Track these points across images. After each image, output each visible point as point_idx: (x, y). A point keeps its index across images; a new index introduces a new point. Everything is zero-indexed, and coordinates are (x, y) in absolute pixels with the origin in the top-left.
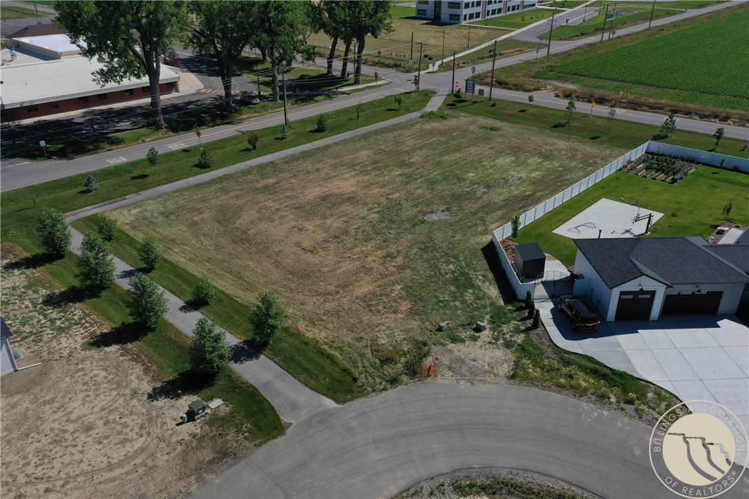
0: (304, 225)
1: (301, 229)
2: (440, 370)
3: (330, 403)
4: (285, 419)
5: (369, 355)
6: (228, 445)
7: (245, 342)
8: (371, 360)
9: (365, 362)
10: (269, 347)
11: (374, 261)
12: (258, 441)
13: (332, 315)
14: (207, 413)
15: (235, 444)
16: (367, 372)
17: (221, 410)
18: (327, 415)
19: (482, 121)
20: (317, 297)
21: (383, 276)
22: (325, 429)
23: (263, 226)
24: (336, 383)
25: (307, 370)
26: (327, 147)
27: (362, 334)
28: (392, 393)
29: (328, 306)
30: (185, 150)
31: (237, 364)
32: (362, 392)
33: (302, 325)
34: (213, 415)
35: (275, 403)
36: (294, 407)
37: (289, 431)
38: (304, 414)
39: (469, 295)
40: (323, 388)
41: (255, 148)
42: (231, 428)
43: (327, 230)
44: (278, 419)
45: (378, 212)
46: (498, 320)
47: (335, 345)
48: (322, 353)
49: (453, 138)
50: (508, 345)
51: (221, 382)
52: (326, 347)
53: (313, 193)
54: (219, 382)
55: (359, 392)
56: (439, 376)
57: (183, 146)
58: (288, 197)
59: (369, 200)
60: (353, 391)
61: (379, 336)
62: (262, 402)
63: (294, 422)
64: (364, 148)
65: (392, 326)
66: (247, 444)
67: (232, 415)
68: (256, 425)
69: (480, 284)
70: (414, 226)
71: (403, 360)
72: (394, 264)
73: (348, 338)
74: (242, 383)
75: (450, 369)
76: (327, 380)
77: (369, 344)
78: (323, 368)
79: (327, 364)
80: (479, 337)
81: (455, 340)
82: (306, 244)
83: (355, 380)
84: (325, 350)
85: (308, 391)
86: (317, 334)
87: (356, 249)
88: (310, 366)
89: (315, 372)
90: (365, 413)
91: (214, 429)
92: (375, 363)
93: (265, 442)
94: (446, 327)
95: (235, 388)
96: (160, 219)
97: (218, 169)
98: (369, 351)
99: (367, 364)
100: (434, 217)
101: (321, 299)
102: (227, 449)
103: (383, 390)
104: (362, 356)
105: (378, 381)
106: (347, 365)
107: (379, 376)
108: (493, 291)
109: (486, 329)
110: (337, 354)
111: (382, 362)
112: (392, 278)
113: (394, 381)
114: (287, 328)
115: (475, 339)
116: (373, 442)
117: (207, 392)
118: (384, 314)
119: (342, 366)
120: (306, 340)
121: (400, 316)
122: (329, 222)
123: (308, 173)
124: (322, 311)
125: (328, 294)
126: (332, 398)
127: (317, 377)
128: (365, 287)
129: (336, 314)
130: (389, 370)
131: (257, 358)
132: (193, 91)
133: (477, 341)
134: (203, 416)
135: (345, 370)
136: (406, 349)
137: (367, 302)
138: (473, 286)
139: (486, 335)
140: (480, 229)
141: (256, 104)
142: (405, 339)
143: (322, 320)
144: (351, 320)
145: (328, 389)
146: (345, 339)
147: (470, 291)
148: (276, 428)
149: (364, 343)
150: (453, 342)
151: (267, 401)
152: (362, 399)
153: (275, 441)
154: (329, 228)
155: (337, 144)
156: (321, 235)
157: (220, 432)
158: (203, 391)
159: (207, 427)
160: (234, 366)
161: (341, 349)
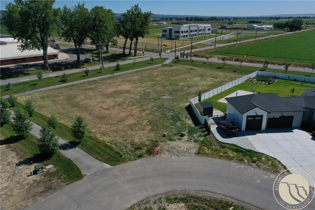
0: (105, 100)
1: (104, 102)
2: (163, 151)
3: (107, 166)
4: (83, 173)
5: (130, 147)
6: (52, 185)
7: (69, 142)
8: (130, 149)
9: (127, 149)
10: (81, 144)
11: (136, 112)
12: (68, 182)
13: (113, 132)
14: (44, 171)
15: (56, 184)
16: (127, 153)
17: (52, 169)
18: (106, 170)
19: (187, 67)
20: (108, 125)
21: (139, 118)
22: (103, 176)
23: (86, 101)
24: (112, 158)
25: (98, 153)
26: (120, 75)
27: (127, 139)
28: (139, 161)
29: (112, 128)
30: (56, 77)
31: (64, 151)
32: (124, 161)
33: (98, 136)
34: (47, 172)
35: (80, 166)
36: (89, 168)
37: (85, 178)
38: (93, 171)
39: (179, 124)
40: (105, 160)
41: (87, 75)
42: (55, 177)
43: (116, 102)
44: (81, 173)
45: (140, 96)
46: (191, 132)
47: (113, 143)
48: (107, 146)
49: (175, 72)
50: (196, 141)
51: (54, 158)
52: (109, 144)
53: (111, 90)
54: (53, 158)
55: (123, 161)
56: (163, 154)
57: (56, 75)
58: (99, 92)
59: (136, 92)
60: (119, 161)
61: (135, 139)
62: (73, 166)
63: (88, 174)
64: (136, 75)
65: (141, 135)
66: (62, 184)
67: (57, 172)
68: (68, 175)
69: (184, 119)
70: (155, 100)
71: (146, 148)
72: (145, 113)
73: (120, 140)
74: (65, 158)
75: (168, 151)
76: (107, 156)
77: (130, 142)
78: (106, 152)
79: (108, 151)
80: (182, 139)
81: (171, 140)
82: (105, 107)
83: (121, 156)
84: (108, 145)
85: (97, 161)
86: (106, 139)
87: (128, 108)
88: (100, 151)
89: (102, 153)
90: (124, 169)
91: (46, 178)
92: (132, 150)
93: (72, 183)
94: (167, 135)
95: (60, 160)
96: (39, 99)
97: (70, 82)
98: (130, 145)
99: (128, 150)
100: (165, 97)
101: (109, 126)
102: (52, 186)
103: (135, 160)
104: (126, 147)
105: (133, 156)
106: (118, 150)
107: (134, 155)
108: (190, 122)
109: (185, 135)
110: (114, 146)
111: (135, 149)
112: (144, 118)
113: (140, 156)
114: (91, 137)
115: (180, 139)
116: (127, 181)
117: (46, 162)
118: (138, 131)
119: (115, 151)
120: (99, 141)
121: (145, 131)
122: (117, 99)
123: (110, 83)
124: (109, 131)
125: (112, 124)
126: (109, 164)
127: (103, 155)
128: (131, 121)
129: (116, 131)
130: (138, 152)
131: (75, 148)
132: (65, 59)
133: (181, 140)
134: (42, 172)
135: (117, 153)
136: (147, 144)
137: (131, 127)
138: (180, 120)
139: (186, 138)
140: (185, 101)
141: (91, 62)
142: (147, 140)
143: (108, 134)
144: (122, 134)
145: (108, 160)
146: (118, 141)
147: (179, 122)
148: (78, 177)
149: (127, 142)
150: (170, 141)
151: (76, 165)
152: (124, 164)
153: (77, 182)
154: (117, 101)
155: (124, 74)
156: (113, 104)
157: (49, 179)
158: (44, 162)
159: (43, 177)
160: (62, 152)
161: (116, 144)
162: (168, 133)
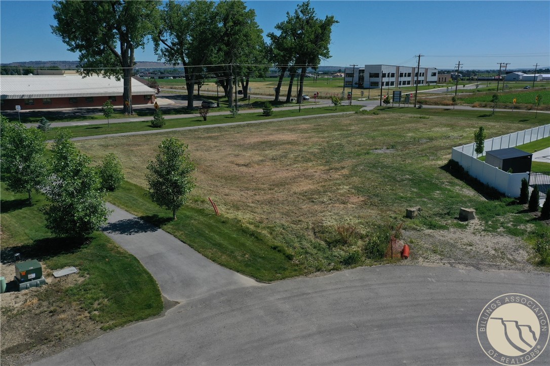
0: (241, 153)
1: (238, 155)
2: (421, 252)
3: (248, 282)
4: (166, 296)
5: (311, 237)
6: (57, 327)
7: (142, 218)
8: (313, 241)
9: (304, 243)
10: (172, 223)
11: (316, 172)
12: (111, 323)
13: (262, 204)
14: (44, 282)
15: (69, 326)
16: (307, 253)
17: (70, 279)
18: (245, 293)
20: (246, 192)
21: (326, 181)
22: (233, 310)
23: (198, 154)
24: (260, 260)
25: (219, 246)
26: (271, 122)
27: (301, 218)
28: (347, 273)
29: (257, 197)
31: (123, 235)
32: (300, 270)
33: (222, 210)
34: (54, 285)
35: (159, 278)
36: (188, 283)
37: (169, 313)
38: (201, 292)
39: (437, 195)
40: (238, 264)
41: (205, 119)
42: (74, 303)
43: (265, 156)
44: (158, 294)
45: (319, 149)
46: (483, 212)
47: (263, 225)
48: (244, 231)
49: (386, 121)
50: (513, 232)
52: (252, 227)
53: (253, 140)
54: (85, 250)
55: (296, 270)
56: (421, 259)
57: (143, 120)
58: (228, 141)
59: (310, 144)
60: (285, 269)
61: (324, 219)
62: (140, 274)
63: (183, 301)
64: (304, 124)
65: (341, 213)
66: (90, 325)
67: (85, 288)
68: (117, 301)
69: (448, 187)
70: (358, 155)
71: (360, 243)
72: (339, 174)
73: (279, 219)
74: (119, 253)
75: (435, 252)
76: (247, 256)
77: (310, 227)
78: (243, 245)
79: (249, 242)
80: (467, 225)
81: (432, 226)
82: (242, 162)
83: (289, 258)
84: (248, 228)
85: (216, 267)
86: (244, 217)
87: (295, 166)
88: (225, 243)
89: (230, 247)
90: (304, 294)
91: (45, 303)
92: (319, 244)
93: (122, 325)
94: (416, 213)
95: (104, 257)
97: (168, 129)
98: (311, 233)
99: (306, 244)
101: (250, 193)
102: (52, 332)
103: (333, 269)
104: (300, 237)
105: (325, 261)
106: (277, 243)
107: (327, 258)
108: (470, 192)
109: (473, 218)
110: (265, 232)
111: (329, 244)
112: (338, 182)
113: (350, 261)
114: (203, 210)
115: (461, 226)
117: (61, 259)
118: (329, 204)
119: (270, 244)
120: (223, 220)
121: (350, 206)
122: (267, 152)
123: (253, 132)
124: (250, 201)
125: (259, 189)
126: (252, 276)
127: (232, 252)
128: (305, 186)
129: (270, 202)
130: (340, 252)
131: (154, 230)
133: (465, 228)
134: (37, 285)
135: (275, 248)
136: (364, 233)
137: (309, 197)
138: (440, 189)
139: (476, 223)
140: (431, 158)
141: (214, 107)
142: (361, 223)
143: (249, 206)
144: (287, 208)
145: (247, 265)
146: (277, 221)
147: (438, 192)
148: (149, 306)
149: (304, 225)
150: (430, 228)
151: (147, 273)
152: (300, 278)
153: (140, 323)
154: (267, 155)
156: (257, 158)
157: (52, 308)
158: (55, 258)
159: (35, 301)
160: (116, 238)
161: (271, 230)
162: (419, 210)
